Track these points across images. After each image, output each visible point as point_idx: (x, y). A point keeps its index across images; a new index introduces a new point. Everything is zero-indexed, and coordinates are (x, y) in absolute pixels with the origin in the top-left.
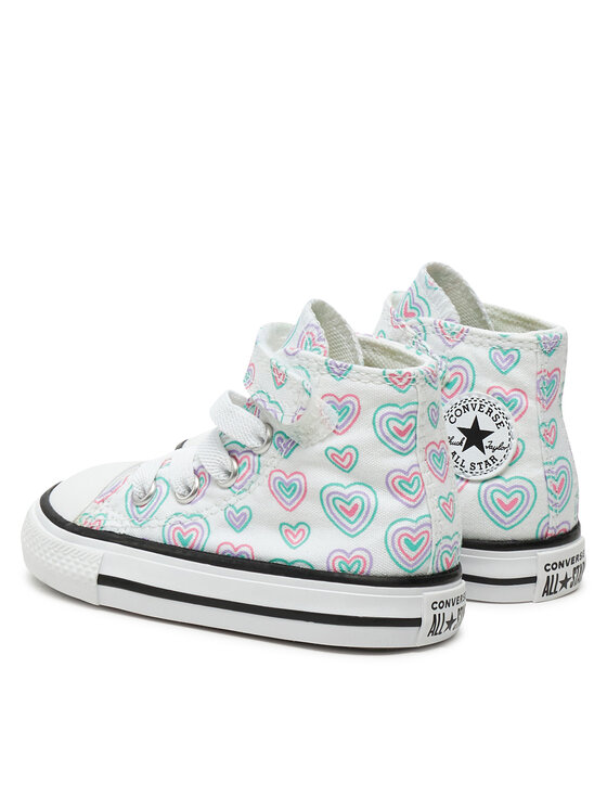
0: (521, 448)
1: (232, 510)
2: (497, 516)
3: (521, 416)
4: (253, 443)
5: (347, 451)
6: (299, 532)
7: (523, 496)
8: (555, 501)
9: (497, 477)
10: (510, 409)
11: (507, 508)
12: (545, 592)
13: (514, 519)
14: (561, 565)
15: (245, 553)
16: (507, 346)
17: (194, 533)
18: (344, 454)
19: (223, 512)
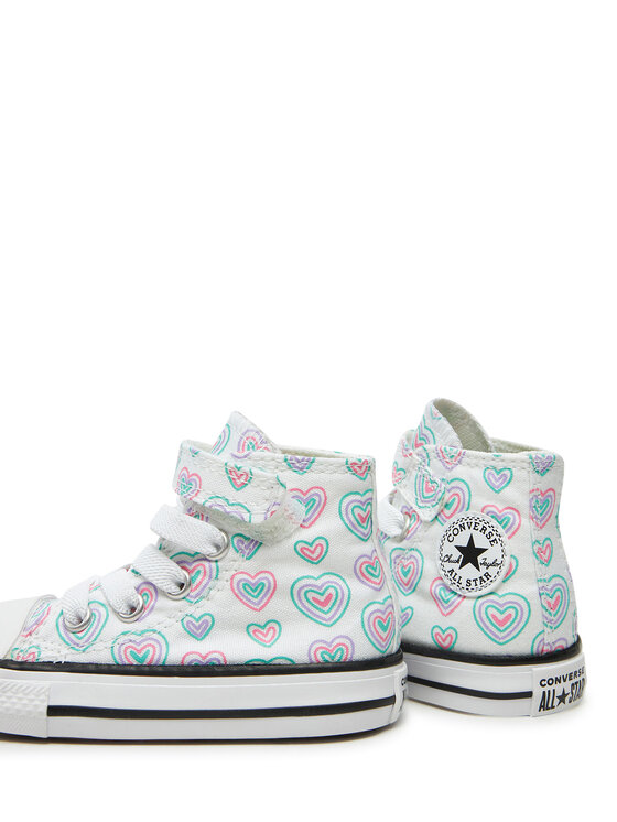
0: (514, 565)
1: (192, 620)
2: (491, 631)
3: (514, 534)
4: (209, 550)
5: (317, 542)
6: (268, 631)
7: (517, 613)
8: (549, 617)
9: (491, 593)
10: (504, 527)
11: (502, 623)
12: (541, 707)
13: (508, 634)
14: (558, 680)
15: (216, 659)
16: (500, 465)
17: (151, 649)
18: (314, 546)
19: (179, 624)
